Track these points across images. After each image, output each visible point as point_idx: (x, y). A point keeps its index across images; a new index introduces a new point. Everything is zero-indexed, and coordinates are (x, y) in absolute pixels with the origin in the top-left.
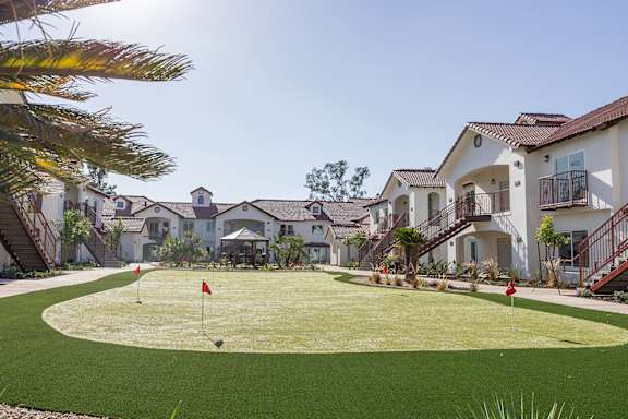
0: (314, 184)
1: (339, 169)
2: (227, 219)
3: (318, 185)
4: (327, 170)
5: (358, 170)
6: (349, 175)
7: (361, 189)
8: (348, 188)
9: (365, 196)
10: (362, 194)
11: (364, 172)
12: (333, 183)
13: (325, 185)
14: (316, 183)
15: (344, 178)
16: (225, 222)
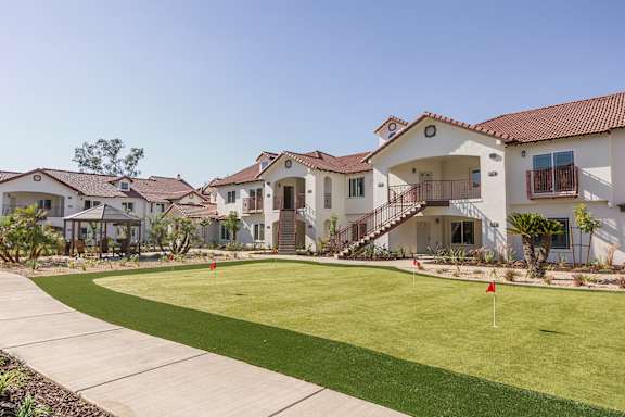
0: (84, 159)
1: (113, 148)
2: (9, 190)
3: (87, 161)
4: (100, 146)
5: (134, 150)
6: (123, 154)
7: (136, 169)
8: (122, 165)
9: (139, 177)
10: (136, 173)
11: (140, 153)
12: (106, 160)
13: (96, 161)
14: (86, 158)
15: (119, 156)
16: (4, 194)
